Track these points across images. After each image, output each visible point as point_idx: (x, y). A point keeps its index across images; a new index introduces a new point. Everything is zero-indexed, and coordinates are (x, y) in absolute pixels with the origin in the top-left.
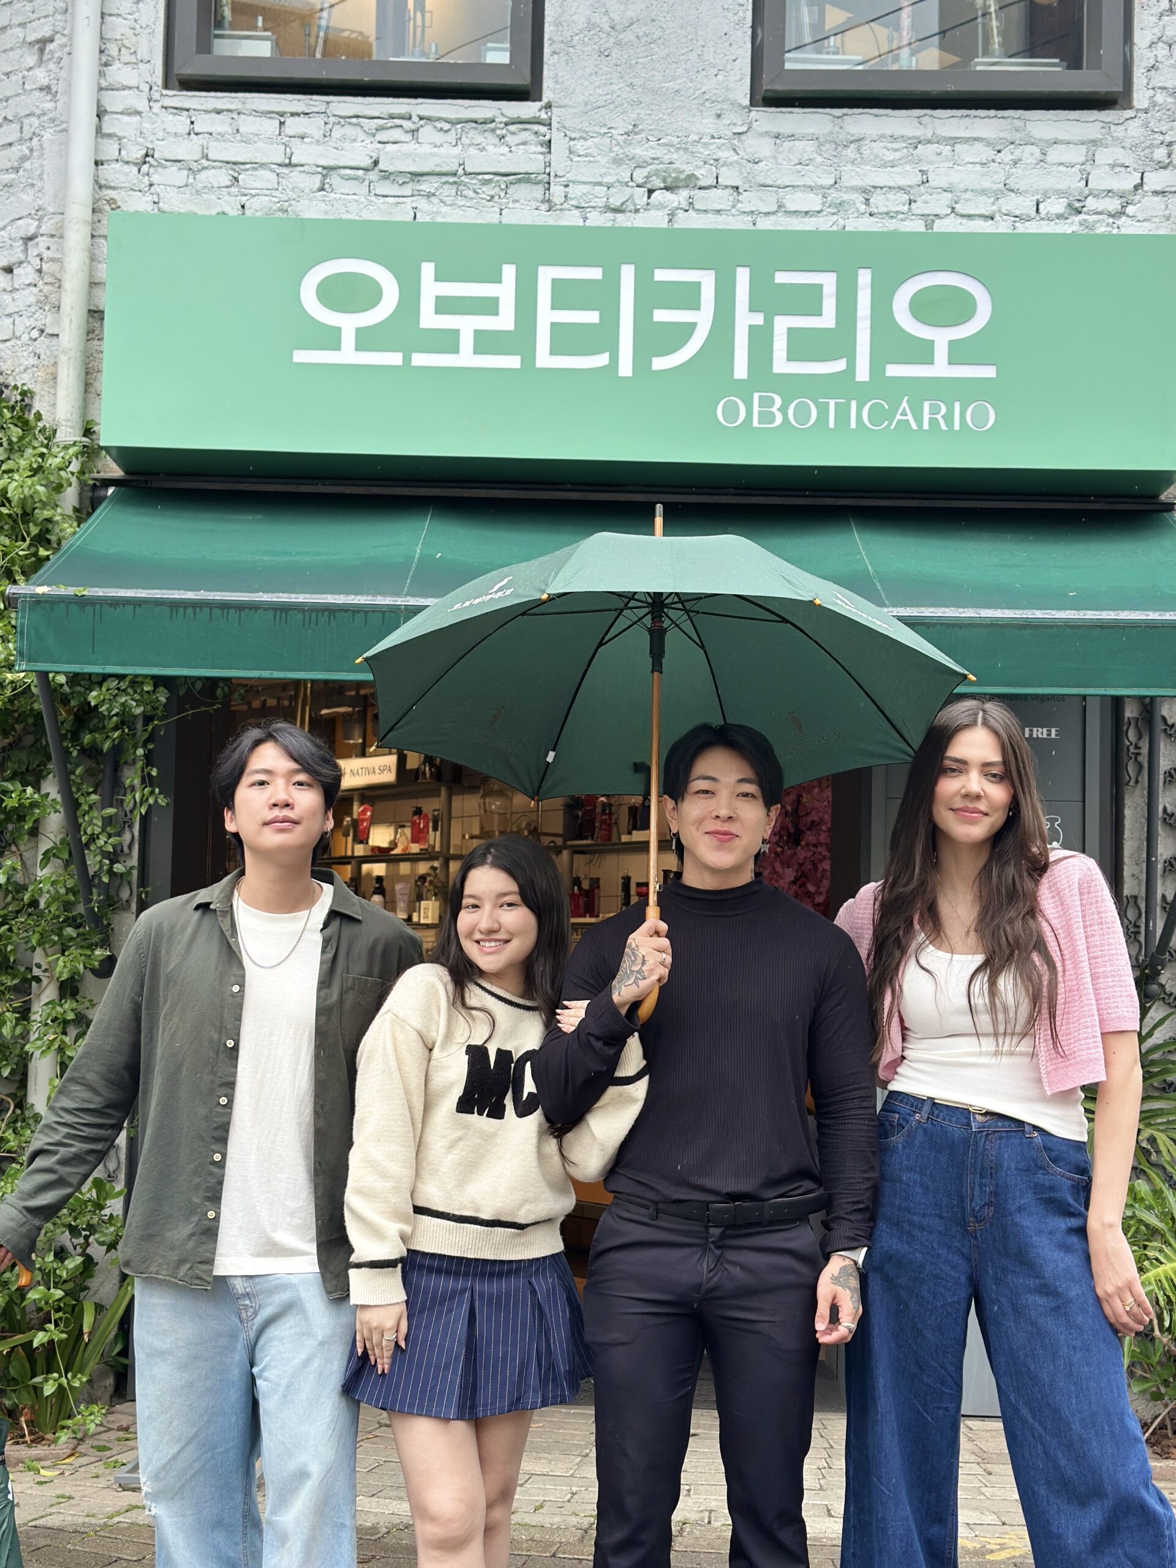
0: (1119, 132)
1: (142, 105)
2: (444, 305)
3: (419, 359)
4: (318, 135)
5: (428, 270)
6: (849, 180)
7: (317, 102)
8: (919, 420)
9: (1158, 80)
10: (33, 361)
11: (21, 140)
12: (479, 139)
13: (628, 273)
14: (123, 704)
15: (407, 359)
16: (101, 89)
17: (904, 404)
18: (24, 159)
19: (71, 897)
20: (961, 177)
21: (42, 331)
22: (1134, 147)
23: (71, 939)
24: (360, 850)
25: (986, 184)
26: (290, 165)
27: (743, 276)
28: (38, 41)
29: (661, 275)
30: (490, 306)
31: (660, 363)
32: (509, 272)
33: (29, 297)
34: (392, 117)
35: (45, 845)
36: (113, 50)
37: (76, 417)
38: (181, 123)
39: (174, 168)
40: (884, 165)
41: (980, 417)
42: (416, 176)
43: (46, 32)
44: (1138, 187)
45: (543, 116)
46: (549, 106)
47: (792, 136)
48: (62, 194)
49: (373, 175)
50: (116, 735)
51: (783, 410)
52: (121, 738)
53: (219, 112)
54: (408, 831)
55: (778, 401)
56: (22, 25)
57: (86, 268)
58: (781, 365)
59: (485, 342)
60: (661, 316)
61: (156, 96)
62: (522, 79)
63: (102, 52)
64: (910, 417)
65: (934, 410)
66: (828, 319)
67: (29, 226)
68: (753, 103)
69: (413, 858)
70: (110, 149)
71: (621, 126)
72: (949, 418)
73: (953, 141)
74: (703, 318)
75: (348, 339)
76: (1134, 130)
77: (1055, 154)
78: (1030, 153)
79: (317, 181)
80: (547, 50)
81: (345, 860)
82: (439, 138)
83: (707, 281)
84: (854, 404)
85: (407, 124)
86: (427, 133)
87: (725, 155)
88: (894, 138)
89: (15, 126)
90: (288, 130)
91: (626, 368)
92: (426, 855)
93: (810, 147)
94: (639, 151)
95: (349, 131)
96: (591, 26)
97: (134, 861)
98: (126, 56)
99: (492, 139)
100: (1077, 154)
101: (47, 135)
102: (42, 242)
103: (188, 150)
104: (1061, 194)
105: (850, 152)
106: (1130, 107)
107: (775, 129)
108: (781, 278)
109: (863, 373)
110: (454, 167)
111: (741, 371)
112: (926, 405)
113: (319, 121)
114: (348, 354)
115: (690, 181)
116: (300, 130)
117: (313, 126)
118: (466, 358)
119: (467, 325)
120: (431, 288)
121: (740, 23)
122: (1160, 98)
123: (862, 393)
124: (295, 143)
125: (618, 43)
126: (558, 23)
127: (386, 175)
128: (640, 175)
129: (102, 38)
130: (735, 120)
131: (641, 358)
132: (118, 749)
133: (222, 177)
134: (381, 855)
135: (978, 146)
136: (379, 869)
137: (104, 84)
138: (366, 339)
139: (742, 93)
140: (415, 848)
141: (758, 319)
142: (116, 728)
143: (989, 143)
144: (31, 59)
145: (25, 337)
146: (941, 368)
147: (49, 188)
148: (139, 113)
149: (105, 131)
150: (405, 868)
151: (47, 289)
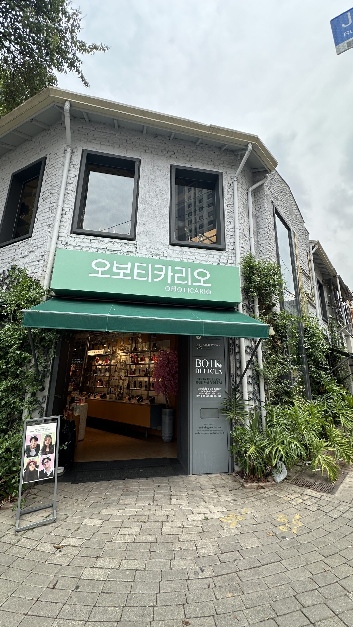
0: (224, 254)
1: (66, 236)
2: (118, 268)
3: (113, 277)
4: (97, 243)
5: (115, 262)
6: (184, 257)
7: (97, 238)
8: (199, 292)
9: (229, 248)
10: (41, 276)
11: (44, 240)
12: (125, 246)
13: (150, 265)
14: (50, 337)
15: (111, 276)
16: (59, 233)
17: (196, 289)
18: (44, 243)
19: (35, 375)
20: (201, 258)
21: (43, 271)
22: (226, 257)
23: (35, 384)
24: (97, 364)
25: (205, 260)
26: (92, 247)
27: (170, 267)
28: (49, 225)
29: (156, 266)
30: (126, 269)
31: (155, 280)
32: (130, 264)
33: (42, 265)
34: (110, 241)
35: (31, 365)
36: (62, 227)
37: (47, 285)
38: (73, 239)
39: (71, 246)
40: (190, 256)
41: (209, 292)
42: (113, 250)
43: (50, 223)
44: (227, 262)
45: (135, 243)
46: (136, 242)
47: (175, 250)
48: (49, 249)
49: (106, 250)
50: (48, 343)
51: (177, 289)
52: (49, 344)
53: (80, 238)
54: (105, 361)
55: (176, 287)
56: (46, 222)
57: (53, 261)
58: (176, 282)
59: (125, 275)
60: (156, 272)
61: (69, 234)
62: (132, 237)
63: (60, 227)
64: (197, 291)
65: (201, 290)
66: (184, 275)
67: (44, 254)
68: (169, 245)
69: (105, 365)
70: (59, 242)
71: (148, 246)
72: (204, 292)
73: (200, 253)
74: (163, 273)
75: (100, 272)
76: (226, 254)
77: (215, 256)
78: (211, 256)
79: (96, 250)
80: (136, 234)
81: (94, 366)
82: (118, 245)
83: (164, 268)
84: (188, 289)
85: (113, 243)
86: (116, 244)
87: (165, 252)
88: (191, 252)
89: (43, 238)
90: (92, 242)
91: (150, 280)
92: (107, 365)
93: (178, 252)
94: (151, 250)
95: (102, 243)
96: (144, 231)
97: (50, 368)
98: (64, 228)
99: (127, 246)
100: (218, 257)
101: (48, 239)
102: (45, 256)
103: (74, 243)
104: (216, 262)
105: (184, 253)
106: (225, 251)
107: (173, 249)
108: (176, 268)
109: (190, 284)
110: (120, 249)
111: (169, 282)
112: (200, 290)
113: (97, 241)
114: (100, 275)
115: (159, 255)
116: (94, 242)
117: (96, 242)
118: (121, 277)
119: (122, 272)
120: (115, 265)
121: (167, 233)
122: (230, 250)
123: (190, 287)
124: (93, 244)
125: (148, 234)
126: (138, 230)
127: (108, 250)
128: (151, 253)
129: (60, 225)
130: (167, 247)
131: (153, 278)
132: (49, 345)
133: (80, 248)
134: (100, 365)
135: (203, 254)
136: (100, 367)
137: (60, 232)
138: (103, 273)
139: (168, 243)
140: (106, 364)
141: (172, 274)
142: (48, 342)
143: (205, 254)
144: (47, 227)
145: (40, 272)
146: (202, 284)
147: (48, 247)
148: (65, 237)
149: (59, 239)
150: (104, 367)
151: (45, 264)
